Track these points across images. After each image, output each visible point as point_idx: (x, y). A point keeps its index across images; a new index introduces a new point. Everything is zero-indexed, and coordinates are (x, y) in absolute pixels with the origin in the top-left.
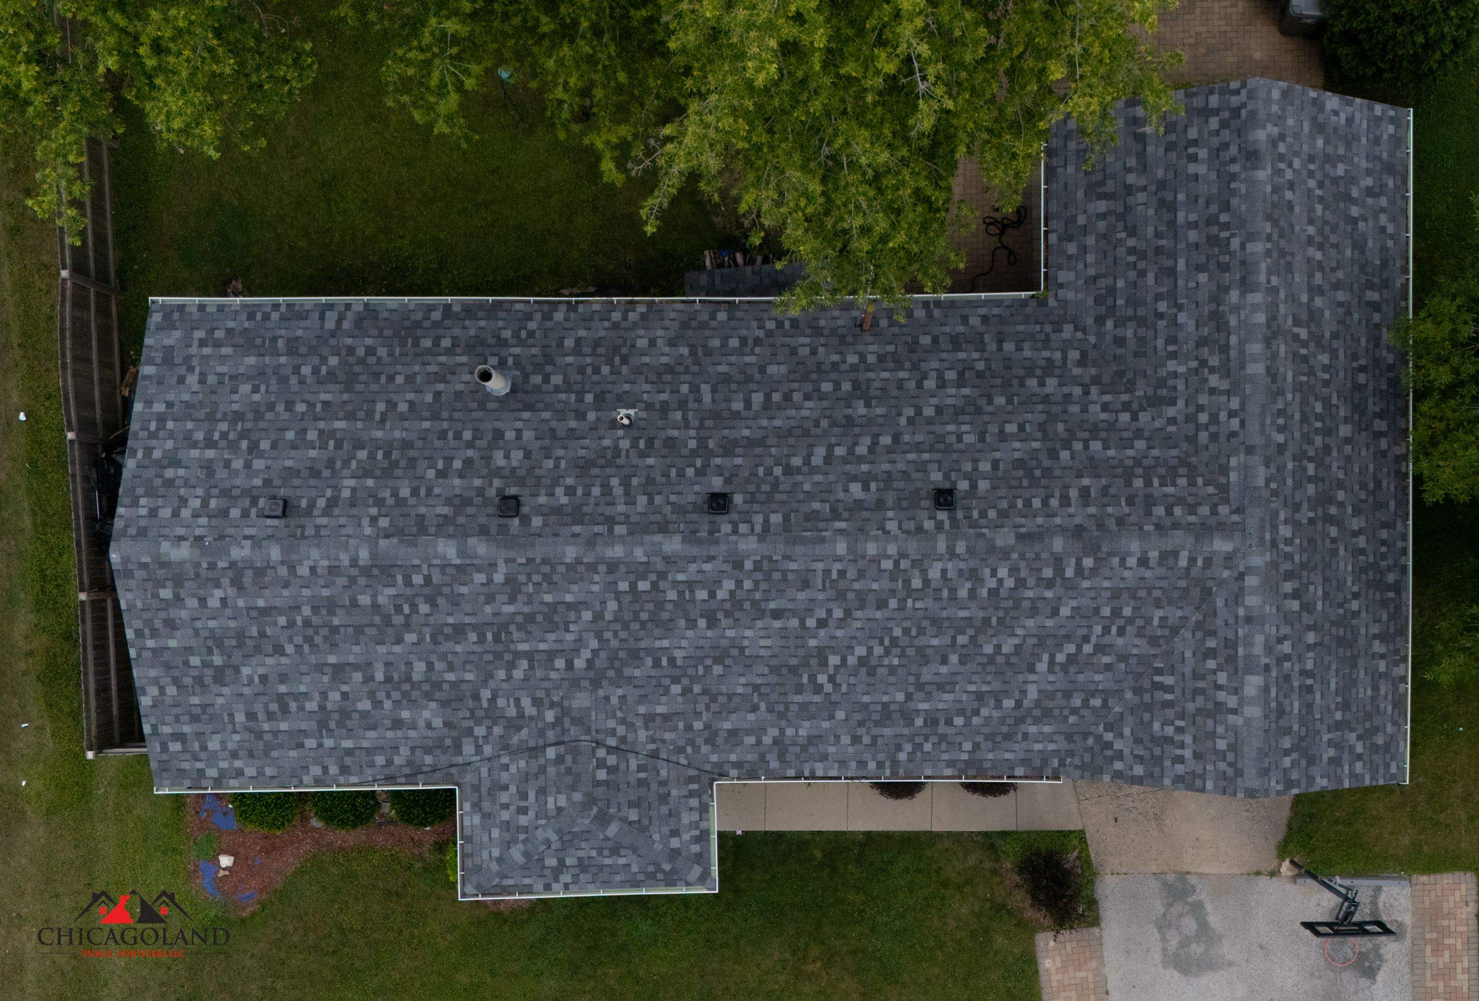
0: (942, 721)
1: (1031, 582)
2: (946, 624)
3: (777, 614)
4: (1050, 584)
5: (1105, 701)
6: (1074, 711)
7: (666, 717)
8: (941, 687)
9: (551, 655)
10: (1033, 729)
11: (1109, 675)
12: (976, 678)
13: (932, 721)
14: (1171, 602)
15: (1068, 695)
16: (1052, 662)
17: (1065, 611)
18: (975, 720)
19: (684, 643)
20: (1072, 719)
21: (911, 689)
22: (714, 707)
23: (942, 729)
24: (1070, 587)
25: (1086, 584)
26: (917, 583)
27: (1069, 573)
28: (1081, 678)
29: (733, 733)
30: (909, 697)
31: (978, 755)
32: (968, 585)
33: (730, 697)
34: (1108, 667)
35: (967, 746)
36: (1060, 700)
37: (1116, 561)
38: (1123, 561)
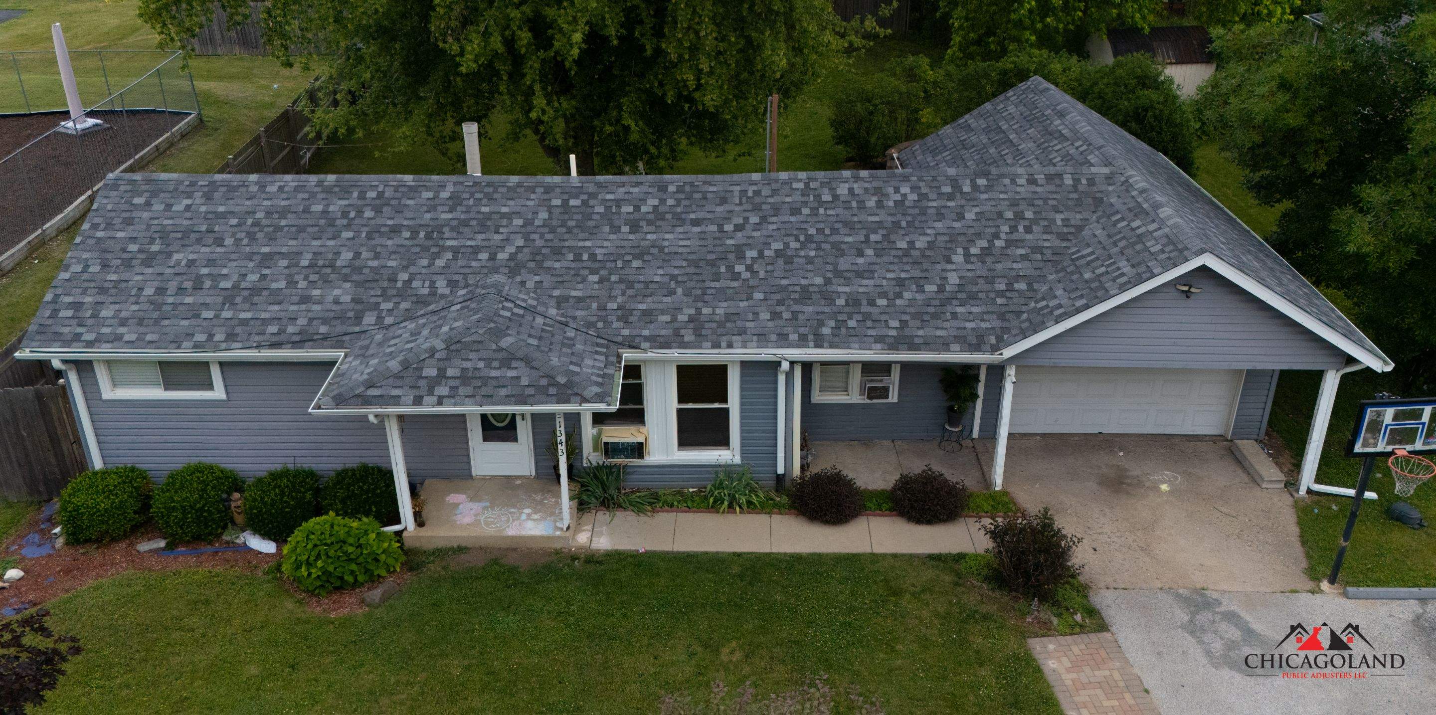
0: (865, 302)
1: (932, 196)
2: (858, 226)
3: (696, 223)
4: (950, 197)
5: (1030, 284)
6: (1001, 294)
8: (860, 274)
9: (476, 250)
10: (960, 310)
11: (1027, 264)
12: (895, 267)
13: (854, 302)
14: (1068, 208)
15: (990, 281)
16: (967, 255)
17: (970, 215)
18: (898, 302)
19: (606, 244)
20: (1000, 301)
21: (829, 275)
22: (630, 292)
23: (865, 309)
24: (970, 199)
25: (984, 196)
26: (826, 197)
27: (967, 189)
28: (999, 266)
29: (647, 313)
30: (828, 281)
31: (907, 332)
32: (875, 198)
33: (647, 284)
34: (1024, 257)
35: (895, 324)
36: (982, 285)
37: (1007, 181)
38: (1013, 181)
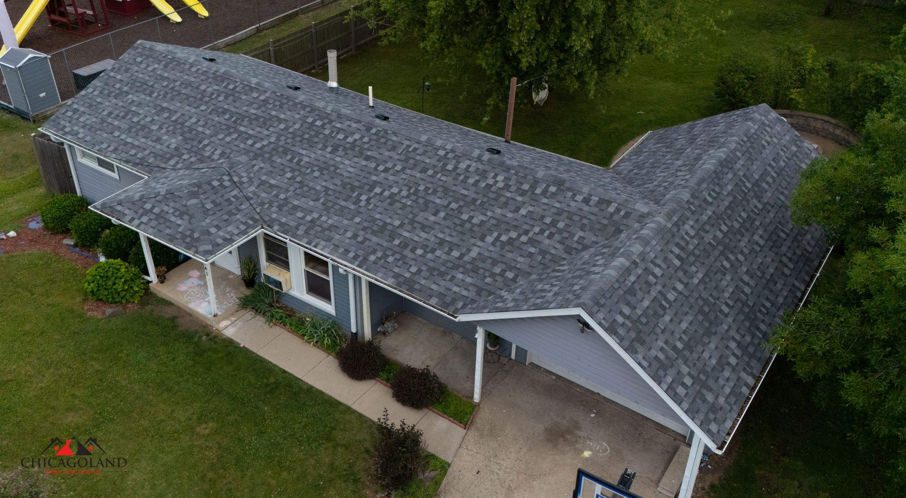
0: (410, 247)
1: (513, 188)
2: (451, 194)
3: (368, 158)
4: (523, 193)
5: (516, 276)
6: (493, 275)
7: (271, 186)
8: (423, 228)
9: (250, 136)
10: (460, 276)
11: (528, 260)
12: (447, 231)
13: (404, 245)
14: (592, 229)
15: (495, 263)
16: (497, 239)
17: (523, 211)
18: (429, 256)
19: (313, 155)
20: (488, 280)
21: (406, 221)
22: (298, 191)
23: (407, 252)
24: (535, 199)
25: (545, 200)
26: (450, 167)
27: (538, 191)
28: (509, 255)
29: (296, 208)
30: (402, 225)
31: (416, 278)
32: (477, 178)
33: (311, 188)
34: (531, 255)
35: (414, 269)
36: (488, 265)
37: (570, 194)
38: (574, 195)
